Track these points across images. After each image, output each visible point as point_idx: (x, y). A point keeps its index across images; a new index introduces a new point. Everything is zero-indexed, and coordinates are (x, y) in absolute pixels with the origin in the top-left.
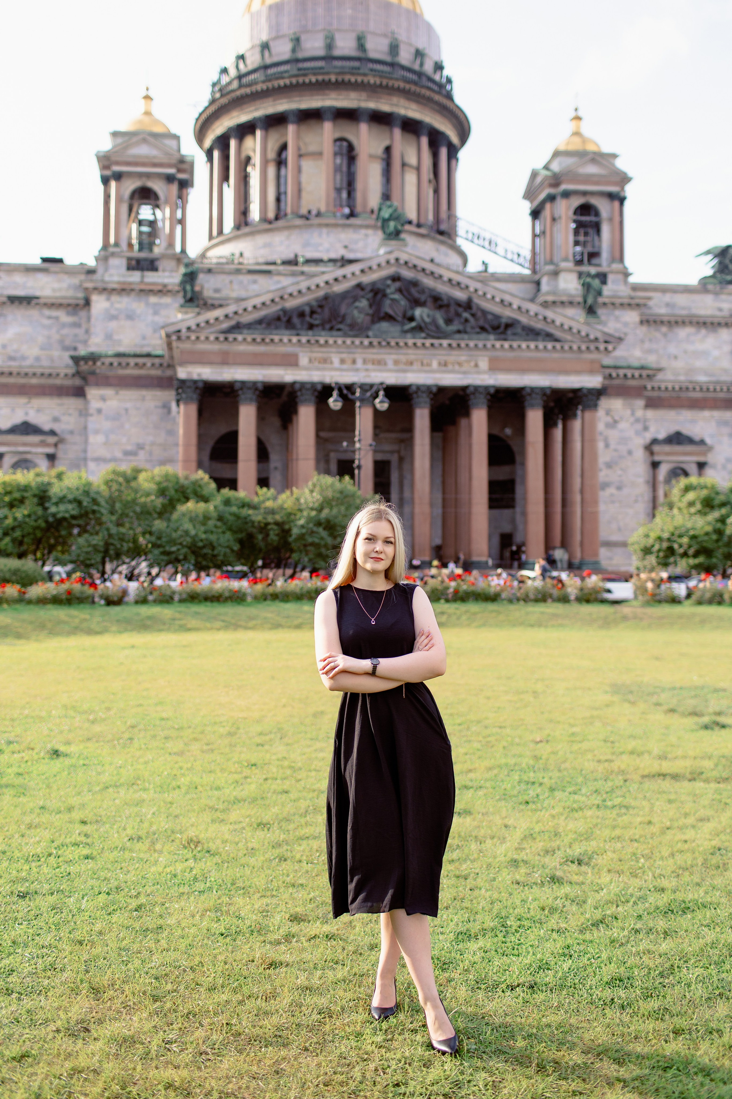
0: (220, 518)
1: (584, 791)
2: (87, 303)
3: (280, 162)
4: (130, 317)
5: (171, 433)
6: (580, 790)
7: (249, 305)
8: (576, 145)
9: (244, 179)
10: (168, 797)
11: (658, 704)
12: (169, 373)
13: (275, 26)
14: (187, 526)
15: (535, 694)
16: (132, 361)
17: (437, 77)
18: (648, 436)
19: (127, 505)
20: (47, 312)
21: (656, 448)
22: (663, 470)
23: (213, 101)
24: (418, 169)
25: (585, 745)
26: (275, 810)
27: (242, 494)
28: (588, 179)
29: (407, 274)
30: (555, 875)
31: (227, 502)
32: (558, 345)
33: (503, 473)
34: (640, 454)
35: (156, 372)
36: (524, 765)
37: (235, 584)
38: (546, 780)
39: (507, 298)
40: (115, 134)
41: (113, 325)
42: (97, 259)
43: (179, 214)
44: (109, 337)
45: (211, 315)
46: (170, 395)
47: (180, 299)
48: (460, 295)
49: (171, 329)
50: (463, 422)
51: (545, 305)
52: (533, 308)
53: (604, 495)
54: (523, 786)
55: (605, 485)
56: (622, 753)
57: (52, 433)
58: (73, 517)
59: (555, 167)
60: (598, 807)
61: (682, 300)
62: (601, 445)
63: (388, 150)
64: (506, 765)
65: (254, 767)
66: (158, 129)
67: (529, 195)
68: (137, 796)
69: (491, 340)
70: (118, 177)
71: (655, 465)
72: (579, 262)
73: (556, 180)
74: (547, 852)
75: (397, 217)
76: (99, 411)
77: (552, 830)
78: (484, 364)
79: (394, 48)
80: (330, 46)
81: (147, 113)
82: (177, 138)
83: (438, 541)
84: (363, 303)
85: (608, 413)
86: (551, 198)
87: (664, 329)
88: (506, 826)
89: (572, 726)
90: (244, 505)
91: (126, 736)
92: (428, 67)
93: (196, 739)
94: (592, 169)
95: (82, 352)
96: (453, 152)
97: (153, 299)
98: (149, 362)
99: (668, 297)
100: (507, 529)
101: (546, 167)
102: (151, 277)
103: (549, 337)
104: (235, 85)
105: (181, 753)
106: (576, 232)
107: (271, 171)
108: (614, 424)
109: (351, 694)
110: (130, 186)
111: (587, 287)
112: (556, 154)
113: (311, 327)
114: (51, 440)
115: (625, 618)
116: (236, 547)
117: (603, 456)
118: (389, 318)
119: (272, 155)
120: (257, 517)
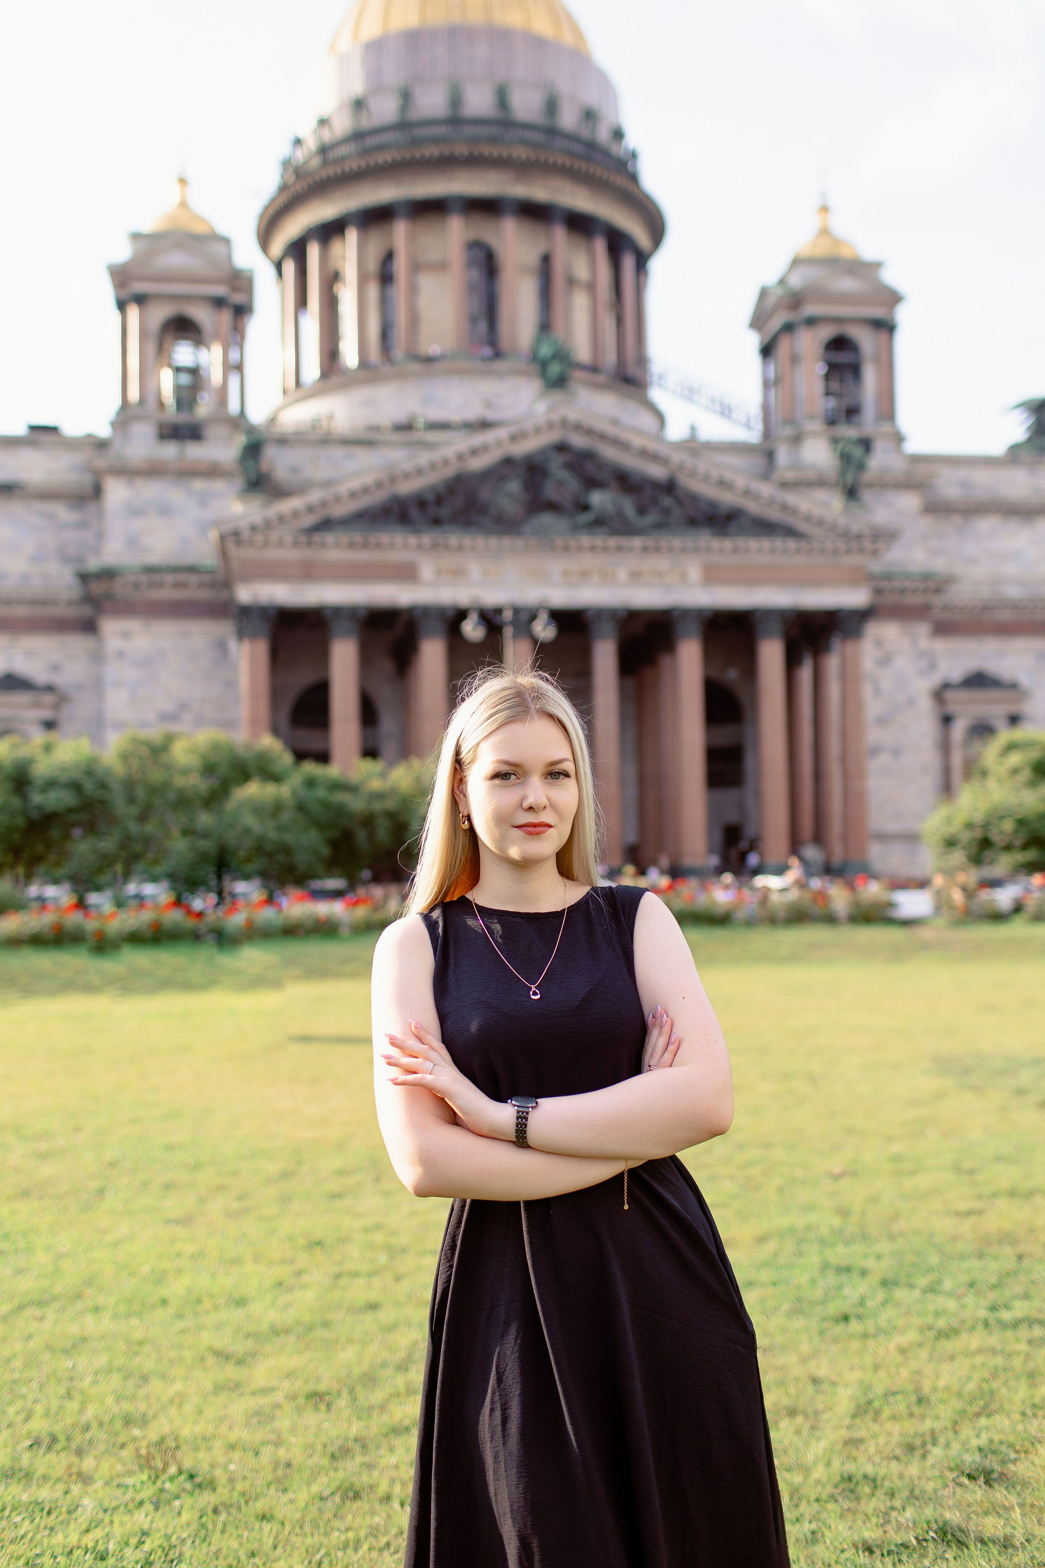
0: (301, 807)
1: (948, 1285)
2: (97, 492)
3: (386, 278)
4: (165, 510)
5: (230, 684)
6: (939, 1282)
7: (343, 489)
8: (823, 249)
9: (330, 304)
10: (136, 1328)
11: (1021, 1092)
12: (223, 595)
13: (374, 75)
14: (249, 820)
15: (812, 1079)
16: (169, 578)
17: (614, 149)
18: (935, 680)
19: (155, 790)
20: (40, 506)
21: (950, 695)
22: (959, 729)
23: (283, 188)
24: (591, 287)
25: (922, 1181)
26: (348, 1355)
27: (333, 771)
28: (843, 299)
29: (578, 441)
30: (946, 1523)
31: (311, 783)
32: (804, 545)
33: (725, 736)
34: (925, 706)
35: (205, 594)
36: (824, 1231)
37: (324, 909)
38: (870, 1263)
39: (728, 476)
40: (136, 237)
41: (138, 524)
42: (114, 425)
43: (234, 356)
44: (132, 542)
45: (286, 506)
46: (225, 628)
47: (239, 483)
48: (657, 472)
49: (227, 528)
50: (665, 661)
51: (785, 485)
52: (766, 490)
53: (875, 765)
54: (831, 1278)
55: (875, 751)
56: (995, 1195)
57: (50, 688)
58: (71, 810)
59: (796, 281)
60: (986, 1324)
61: (982, 477)
62: (867, 691)
63: (546, 260)
64: (791, 1230)
65: (318, 1250)
66: (199, 229)
67: (757, 323)
68: (73, 1329)
69: (706, 539)
70: (141, 299)
71: (947, 720)
72: (831, 422)
73: (795, 300)
74: (910, 1448)
75: (562, 356)
76: (121, 654)
77: (910, 1388)
78: (694, 572)
79: (552, 106)
80: (456, 101)
81: (183, 204)
82: (226, 241)
83: (632, 837)
84: (514, 486)
85: (879, 643)
86: (789, 328)
87: (957, 520)
88: (815, 1381)
89: (889, 1139)
90: (338, 786)
91: (94, 1185)
92: (603, 135)
93: (222, 1188)
94: (847, 284)
95: (93, 564)
96: (642, 260)
97: (199, 485)
98: (193, 579)
99: (962, 473)
100: (732, 817)
101: (782, 282)
102: (195, 452)
103: (790, 532)
104: (315, 162)
105: (186, 1221)
106: (827, 377)
107: (373, 291)
108: (885, 661)
109: (474, 1202)
110: (160, 313)
111: (845, 458)
112: (797, 262)
113: (437, 522)
114: (49, 699)
115: (926, 946)
116: (326, 851)
117: (873, 707)
118: (552, 507)
119: (373, 266)
120: (356, 804)
